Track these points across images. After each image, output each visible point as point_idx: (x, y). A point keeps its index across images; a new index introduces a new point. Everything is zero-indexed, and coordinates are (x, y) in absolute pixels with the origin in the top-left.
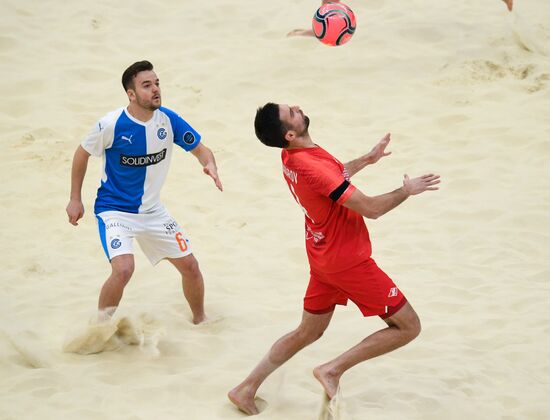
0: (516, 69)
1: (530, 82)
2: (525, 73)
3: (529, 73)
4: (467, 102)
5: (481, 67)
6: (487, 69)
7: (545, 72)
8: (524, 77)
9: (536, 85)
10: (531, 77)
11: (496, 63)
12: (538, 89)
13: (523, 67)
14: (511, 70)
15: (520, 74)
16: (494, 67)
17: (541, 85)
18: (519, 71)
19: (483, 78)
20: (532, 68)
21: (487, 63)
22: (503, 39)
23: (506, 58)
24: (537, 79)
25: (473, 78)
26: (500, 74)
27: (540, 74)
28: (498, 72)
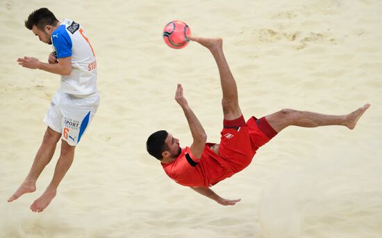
0: (288, 34)
1: (297, 43)
2: (294, 37)
3: (297, 37)
4: (256, 56)
5: (265, 33)
6: (269, 35)
7: (307, 36)
8: (293, 40)
9: (301, 45)
10: (298, 39)
11: (275, 31)
12: (302, 48)
13: (293, 34)
14: (285, 35)
15: (291, 38)
16: (273, 33)
17: (305, 45)
18: (290, 36)
19: (267, 40)
20: (299, 33)
21: (269, 30)
22: (279, 15)
23: (281, 27)
24: (302, 41)
25: (260, 40)
26: (277, 38)
27: (303, 38)
28: (276, 36)
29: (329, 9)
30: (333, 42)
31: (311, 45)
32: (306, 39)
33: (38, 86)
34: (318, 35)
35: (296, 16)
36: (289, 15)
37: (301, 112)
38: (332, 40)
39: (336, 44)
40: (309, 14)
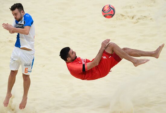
0: (130, 16)
1: (134, 20)
2: (133, 17)
3: (134, 18)
4: (115, 27)
5: (119, 16)
6: (121, 16)
7: (139, 17)
8: (133, 19)
9: (136, 21)
10: (135, 19)
11: (124, 14)
12: (137, 23)
13: (132, 16)
14: (129, 16)
15: (131, 18)
16: (123, 16)
17: (138, 21)
18: (131, 17)
19: (120, 19)
20: (135, 16)
21: (121, 14)
22: (126, 7)
23: (127, 13)
24: (137, 19)
25: (116, 19)
26: (125, 18)
27: (137, 18)
28: (124, 17)
29: (150, 4)
30: (152, 20)
31: (141, 21)
32: (139, 19)
33: (10, 41)
34: (145, 16)
35: (134, 7)
36: (130, 7)
37: (133, 50)
38: (151, 19)
39: (153, 21)
40: (140, 6)
